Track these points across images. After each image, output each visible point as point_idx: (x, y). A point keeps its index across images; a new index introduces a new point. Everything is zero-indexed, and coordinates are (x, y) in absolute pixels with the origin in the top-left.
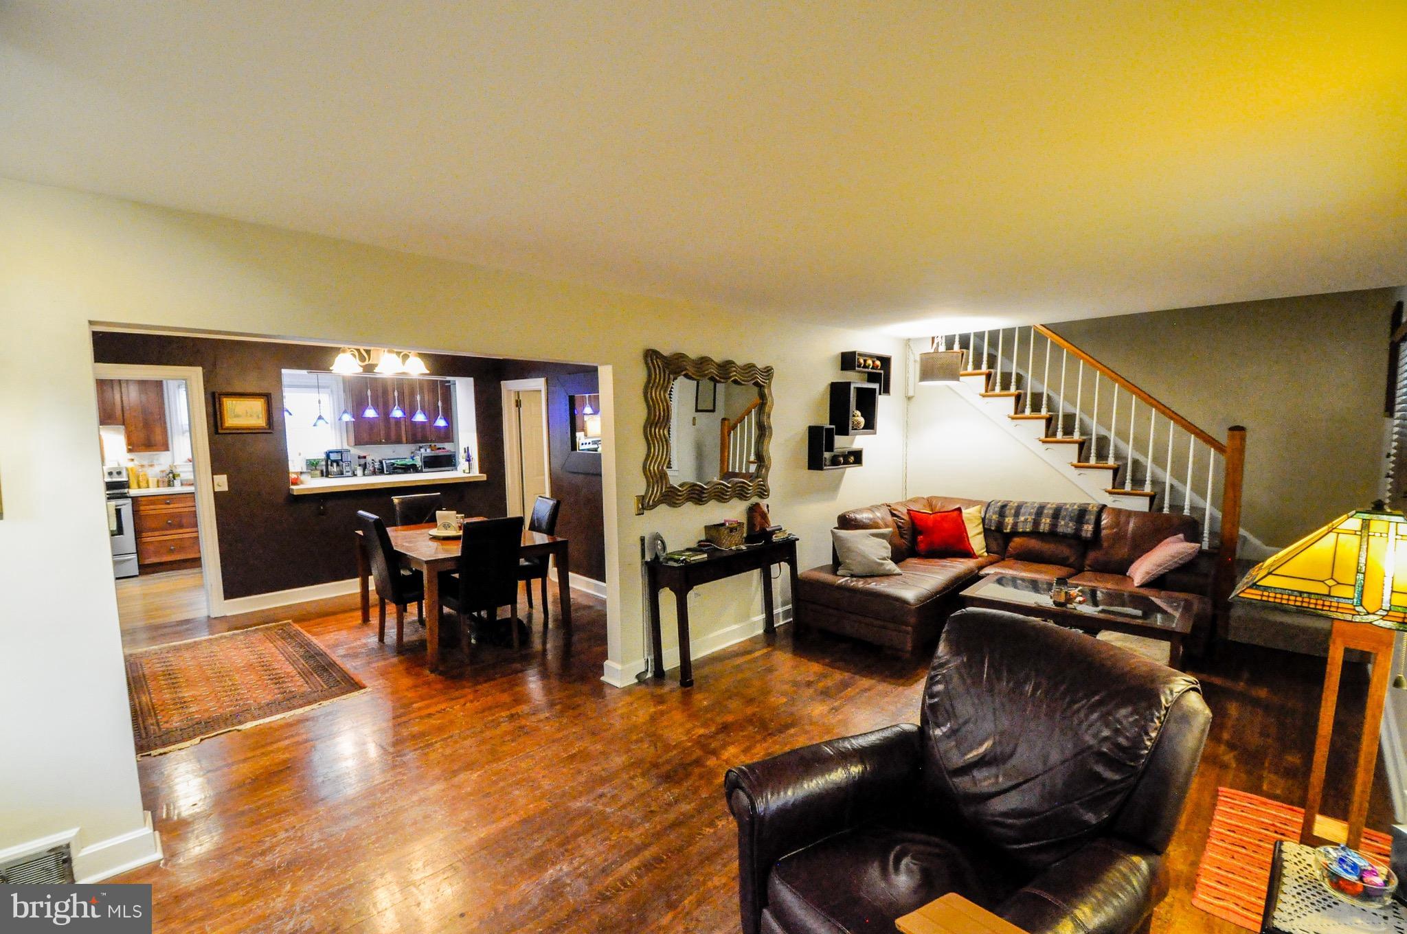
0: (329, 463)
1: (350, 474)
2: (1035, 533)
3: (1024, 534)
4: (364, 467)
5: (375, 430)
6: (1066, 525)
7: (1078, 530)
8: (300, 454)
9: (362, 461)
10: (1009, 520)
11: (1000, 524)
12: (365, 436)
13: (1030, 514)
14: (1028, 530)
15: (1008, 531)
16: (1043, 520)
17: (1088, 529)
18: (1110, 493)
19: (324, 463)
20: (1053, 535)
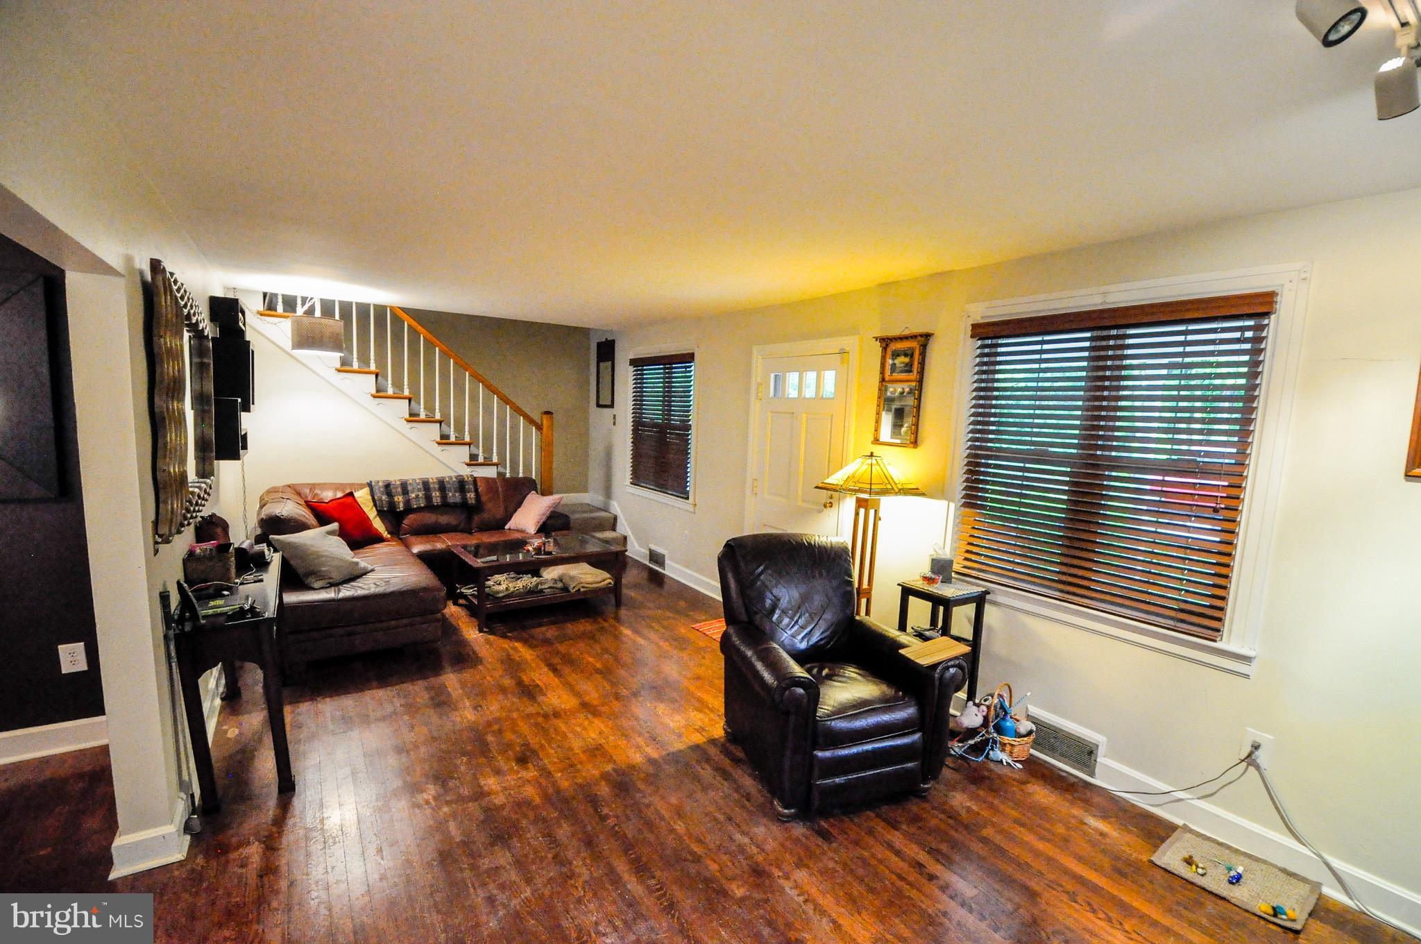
2: (430, 507)
3: (419, 509)
6: (454, 496)
7: (464, 498)
10: (399, 499)
11: (392, 505)
13: (419, 490)
14: (422, 505)
15: (402, 509)
16: (434, 494)
17: (471, 496)
18: (468, 465)
20: (446, 506)
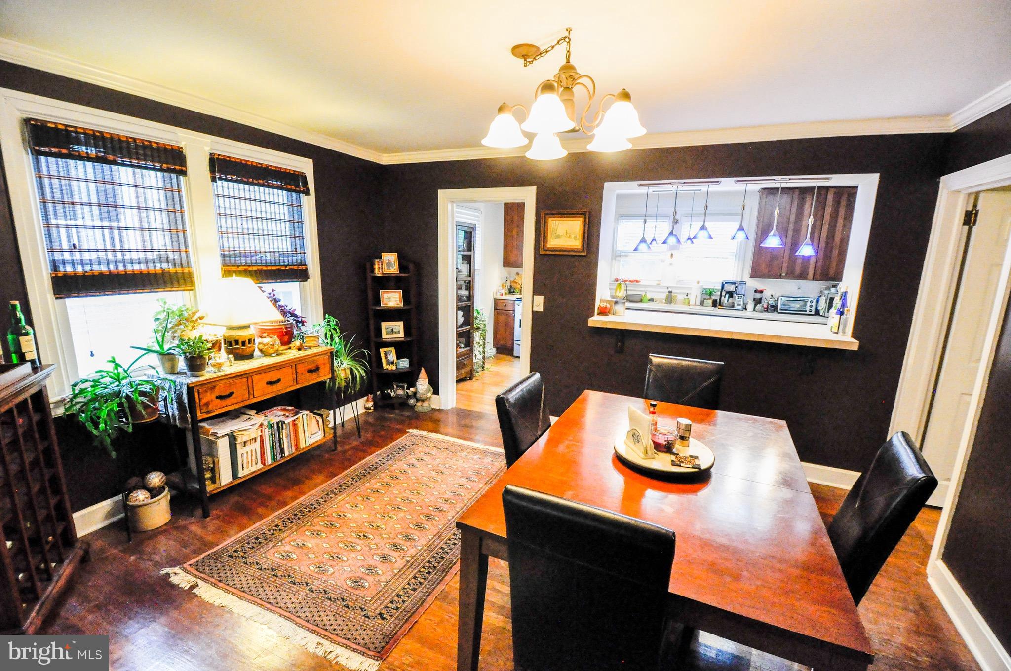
0: (724, 293)
1: (740, 308)
4: (758, 302)
5: (776, 263)
8: (698, 282)
9: (758, 296)
12: (763, 268)
19: (719, 293)
